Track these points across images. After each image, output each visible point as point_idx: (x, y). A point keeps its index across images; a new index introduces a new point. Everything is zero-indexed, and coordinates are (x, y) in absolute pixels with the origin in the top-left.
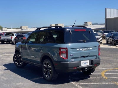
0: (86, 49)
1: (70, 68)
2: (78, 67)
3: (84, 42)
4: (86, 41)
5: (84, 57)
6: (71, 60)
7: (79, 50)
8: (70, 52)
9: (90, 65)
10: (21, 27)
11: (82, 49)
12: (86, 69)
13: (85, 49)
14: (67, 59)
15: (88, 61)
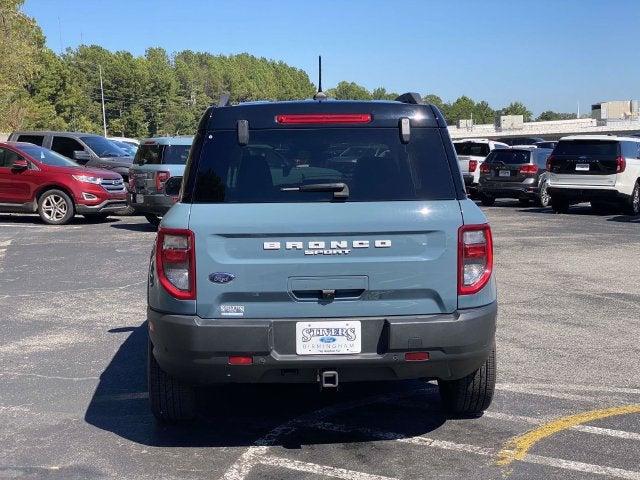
0: (334, 244)
1: (208, 355)
2: (262, 360)
3: (329, 195)
4: (345, 193)
5: (321, 296)
6: (223, 308)
7: (277, 245)
8: (214, 255)
9: (373, 356)
10: (597, 107)
11: (299, 245)
12: (331, 380)
13: (328, 246)
14: (194, 297)
15: (357, 325)
